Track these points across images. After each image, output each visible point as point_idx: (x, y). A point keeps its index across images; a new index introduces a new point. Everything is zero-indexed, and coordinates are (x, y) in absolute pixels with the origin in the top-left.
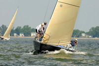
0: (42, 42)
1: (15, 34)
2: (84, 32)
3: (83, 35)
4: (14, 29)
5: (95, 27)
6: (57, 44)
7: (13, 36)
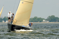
0: (13, 24)
1: (3, 21)
2: (44, 19)
3: (44, 21)
4: (3, 18)
5: (51, 16)
6: (21, 25)
7: (2, 22)
